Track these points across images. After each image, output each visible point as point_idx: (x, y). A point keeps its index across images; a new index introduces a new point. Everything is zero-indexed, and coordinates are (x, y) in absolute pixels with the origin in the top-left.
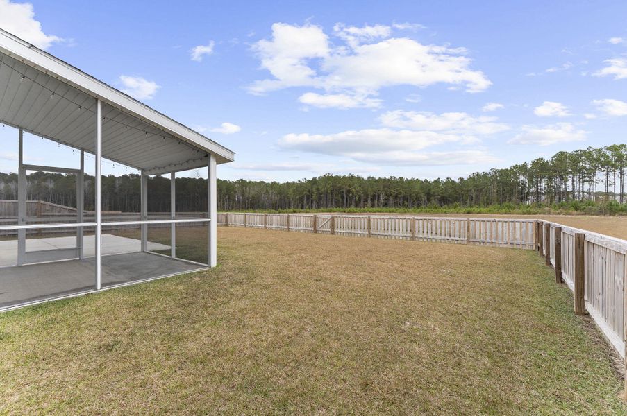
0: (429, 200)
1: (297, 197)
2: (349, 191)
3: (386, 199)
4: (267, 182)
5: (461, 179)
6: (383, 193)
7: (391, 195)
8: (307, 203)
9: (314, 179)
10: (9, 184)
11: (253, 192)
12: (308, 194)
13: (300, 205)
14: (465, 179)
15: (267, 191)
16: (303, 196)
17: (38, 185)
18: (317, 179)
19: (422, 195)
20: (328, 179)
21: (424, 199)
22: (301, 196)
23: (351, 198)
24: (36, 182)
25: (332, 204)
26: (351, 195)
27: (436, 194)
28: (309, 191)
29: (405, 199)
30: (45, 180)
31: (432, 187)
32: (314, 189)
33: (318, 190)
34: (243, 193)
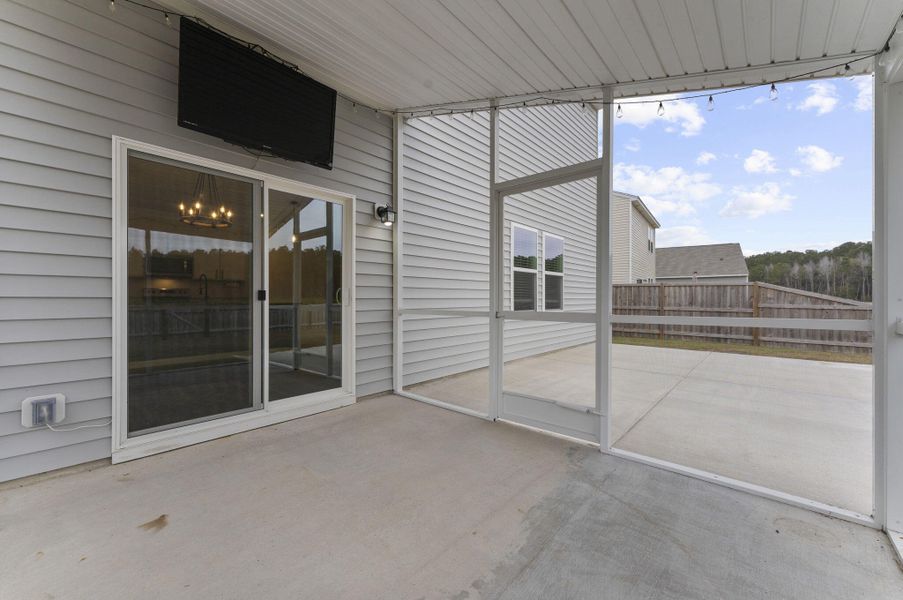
10: (805, 266)
24: (841, 259)
30: (855, 255)
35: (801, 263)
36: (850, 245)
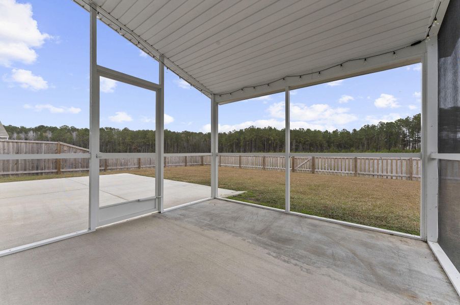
0: (329, 146)
1: (229, 144)
2: (268, 140)
3: (296, 146)
4: (204, 133)
5: (355, 130)
6: (295, 141)
7: (300, 142)
8: (236, 149)
9: (241, 130)
10: (20, 134)
11: (195, 140)
12: (237, 141)
13: (231, 150)
14: (358, 129)
15: (205, 139)
16: (233, 143)
17: (40, 135)
18: (244, 131)
19: (325, 142)
20: (252, 130)
21: (326, 145)
22: (231, 143)
23: (270, 145)
24: (39, 133)
25: (255, 149)
26: (270, 142)
27: (335, 141)
28: (238, 140)
29: (311, 145)
30: (45, 132)
31: (331, 136)
32: (241, 138)
33: (244, 138)
34: (188, 141)
35: (18, 133)
36: (43, 126)
